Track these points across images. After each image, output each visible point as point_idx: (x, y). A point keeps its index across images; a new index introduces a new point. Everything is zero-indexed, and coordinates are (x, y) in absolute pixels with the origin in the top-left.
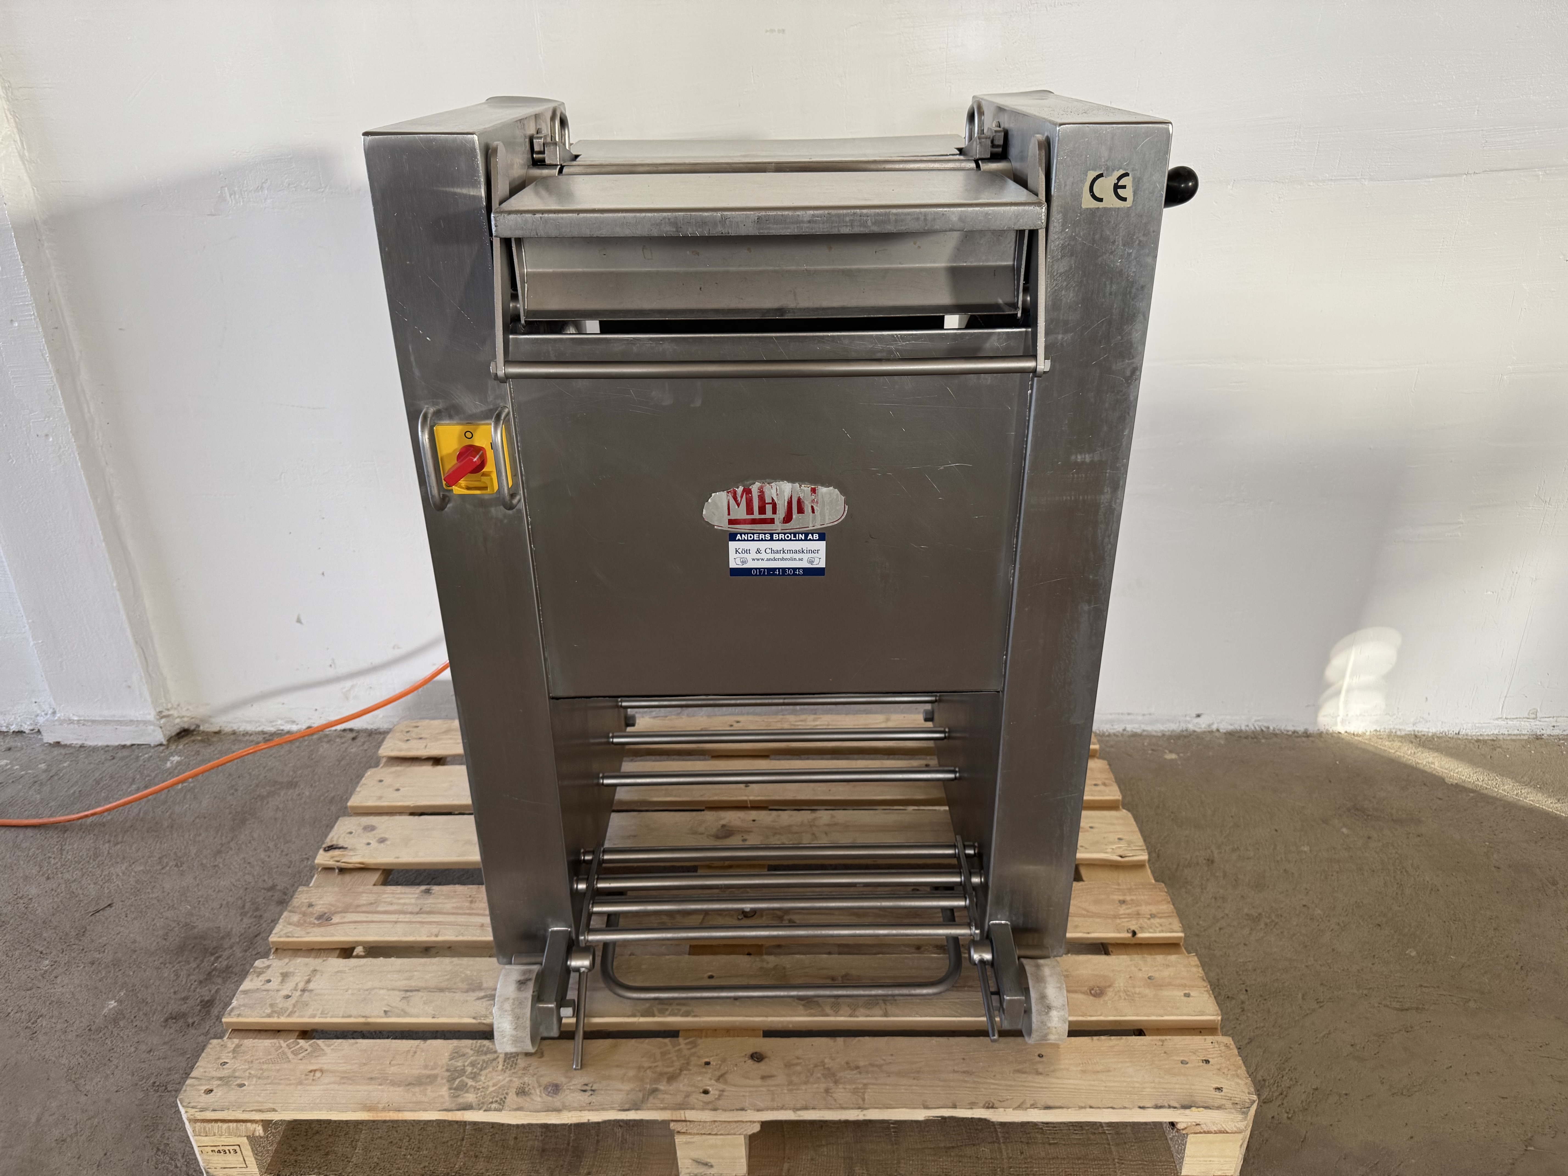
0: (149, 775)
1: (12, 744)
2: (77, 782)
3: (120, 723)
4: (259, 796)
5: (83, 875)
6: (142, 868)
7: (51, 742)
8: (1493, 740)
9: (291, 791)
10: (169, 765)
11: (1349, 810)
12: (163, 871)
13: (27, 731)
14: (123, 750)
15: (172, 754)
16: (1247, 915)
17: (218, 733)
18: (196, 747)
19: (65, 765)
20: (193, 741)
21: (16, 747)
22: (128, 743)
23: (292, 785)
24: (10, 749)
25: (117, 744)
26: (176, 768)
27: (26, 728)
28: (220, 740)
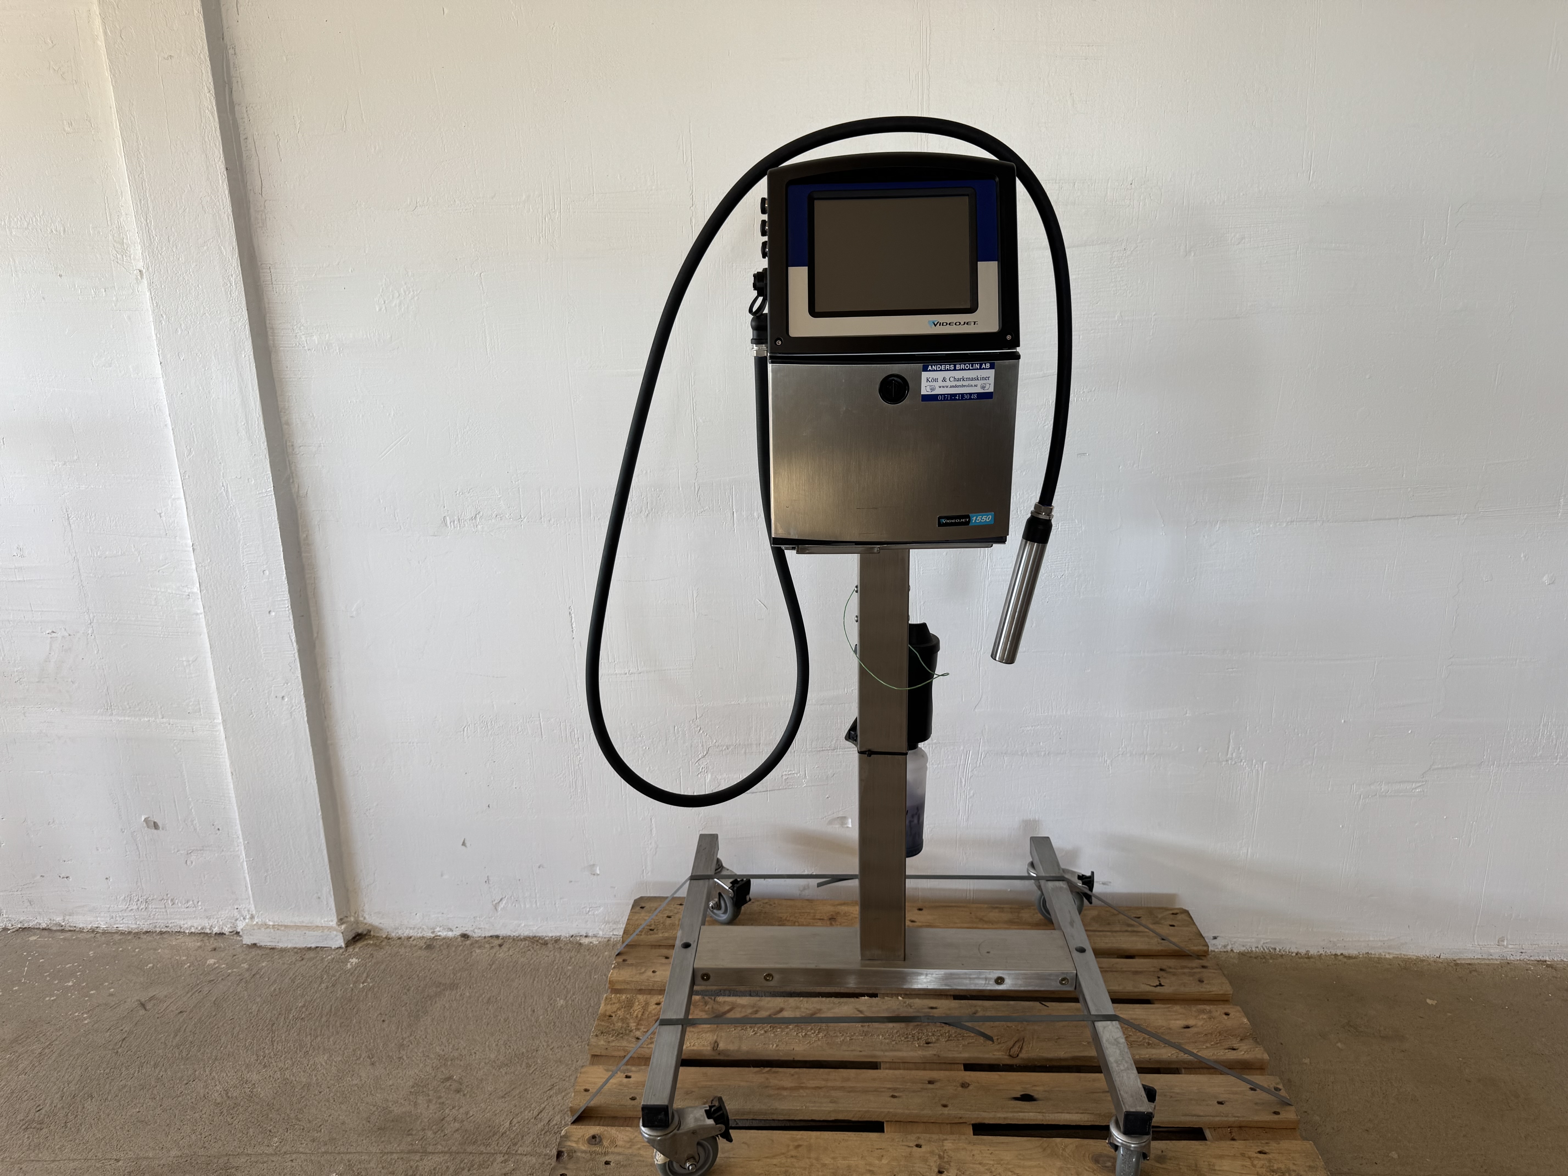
0: (334, 975)
1: (216, 945)
3: (308, 928)
4: (428, 996)
7: (249, 943)
9: (454, 992)
13: (227, 934)
15: (350, 956)
19: (264, 964)
21: (220, 947)
22: (313, 946)
23: (454, 986)
24: (215, 949)
25: (304, 946)
26: (355, 969)
27: (226, 930)
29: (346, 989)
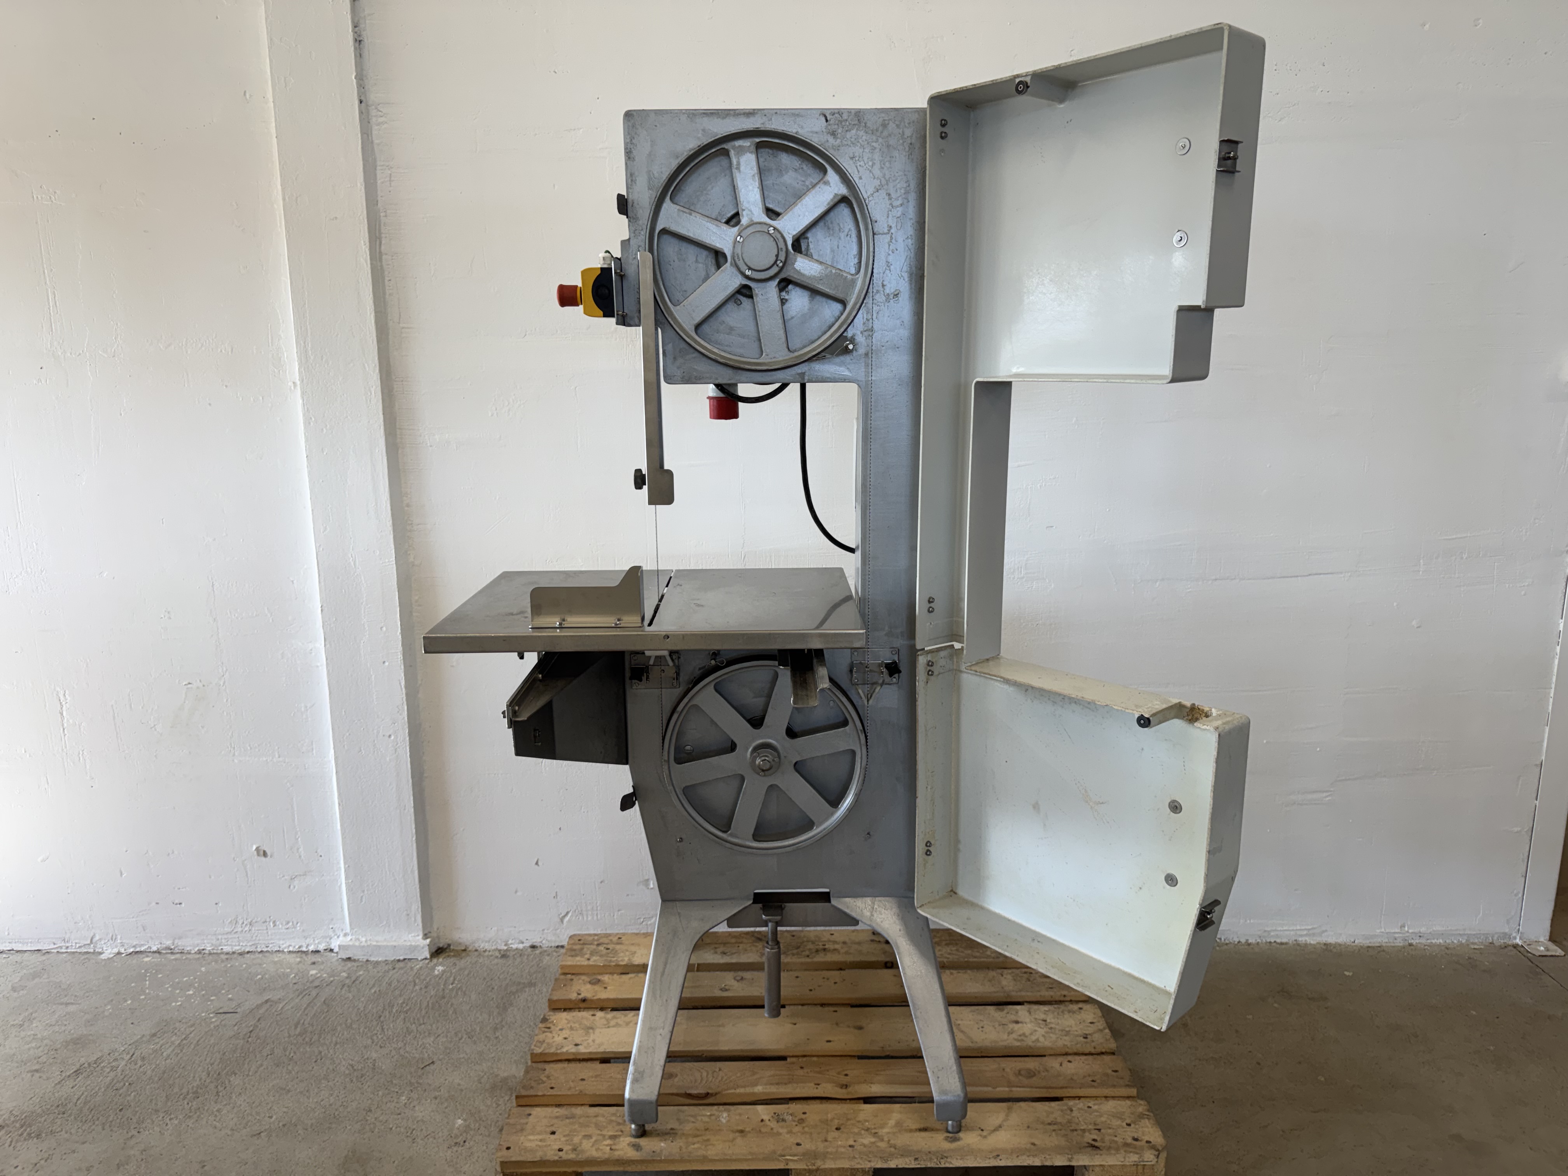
0: (425, 980)
1: (314, 960)
2: (374, 985)
4: (511, 992)
5: (405, 1045)
6: (445, 1039)
7: (344, 957)
8: (1379, 947)
9: (533, 989)
10: (436, 972)
11: (1278, 992)
12: (461, 1041)
13: (322, 951)
14: (400, 963)
15: (436, 965)
16: (1212, 1058)
18: (453, 960)
19: (361, 973)
20: (448, 956)
21: (318, 961)
22: (402, 958)
23: (531, 984)
24: (314, 963)
25: (392, 959)
26: (443, 975)
27: (321, 947)
28: (468, 955)
29: (438, 990)
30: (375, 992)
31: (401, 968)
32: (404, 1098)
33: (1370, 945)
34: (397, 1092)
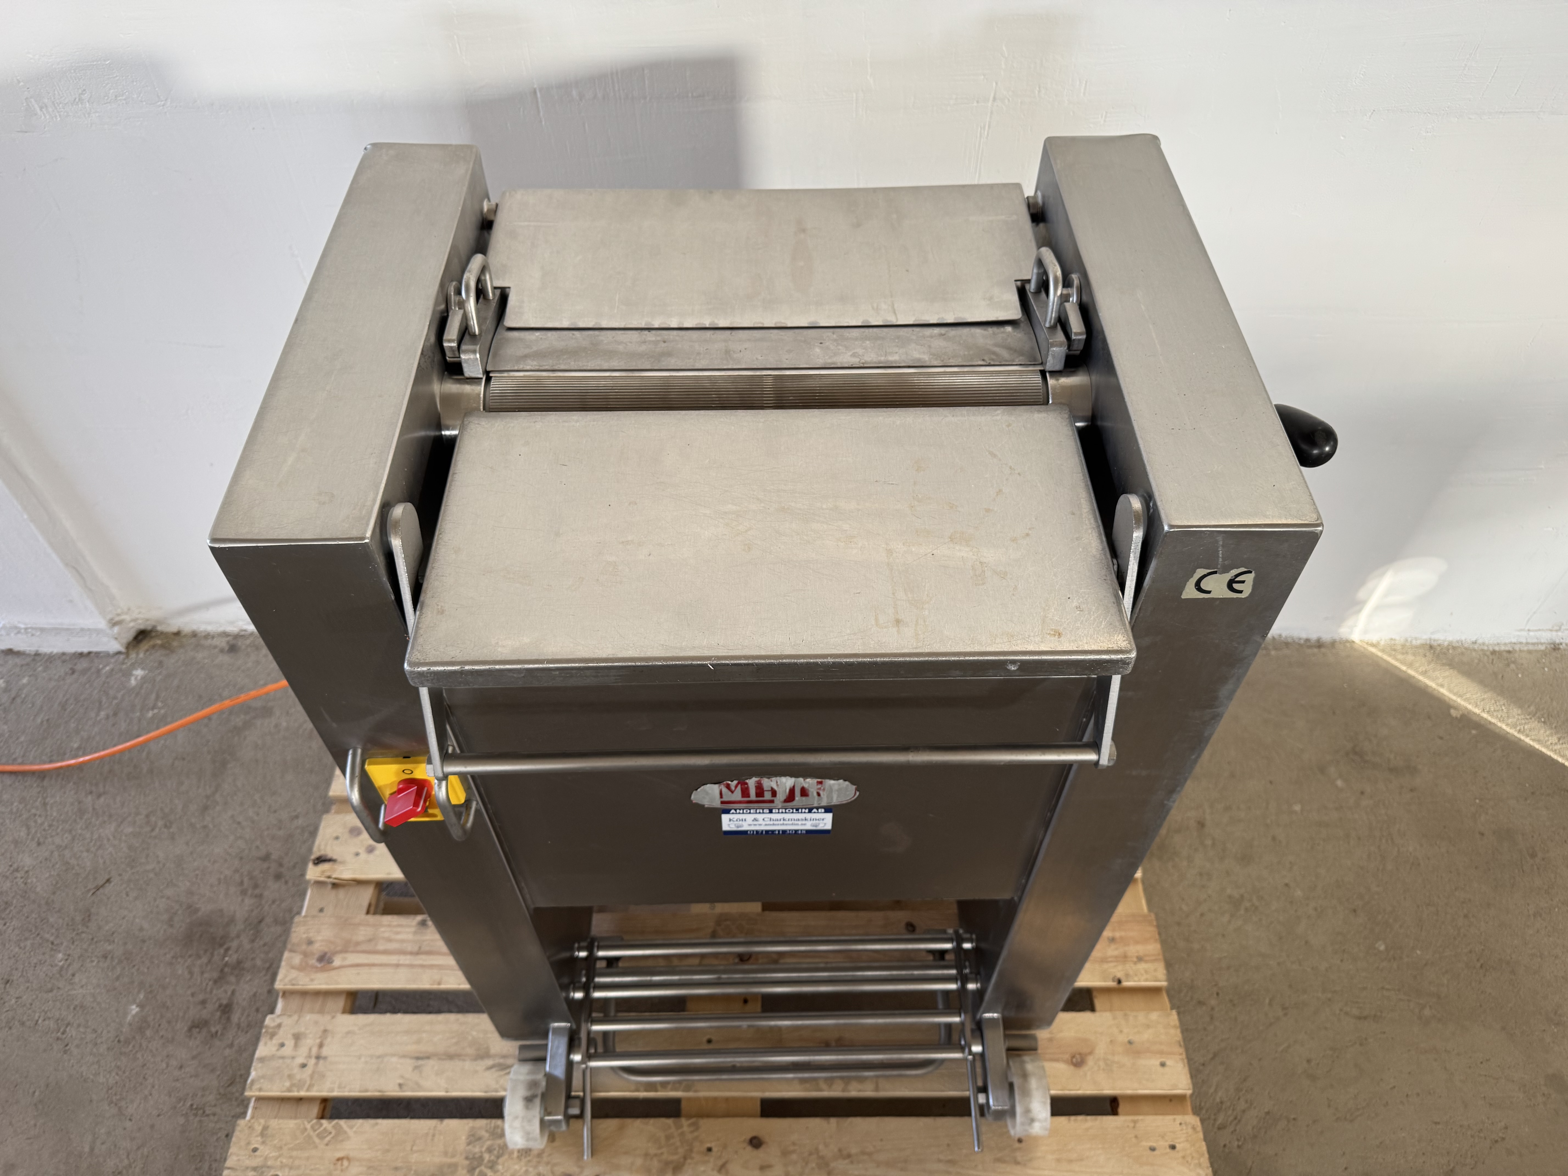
2: (41, 707)
5: (73, 839)
8: (1509, 652)
10: (133, 682)
11: (1348, 754)
12: (154, 834)
14: (81, 660)
16: (1229, 897)
17: (178, 634)
18: (158, 656)
20: (154, 647)
28: (182, 646)
30: (42, 722)
31: (84, 672)
32: (60, 956)
33: (1497, 648)
34: (52, 943)
